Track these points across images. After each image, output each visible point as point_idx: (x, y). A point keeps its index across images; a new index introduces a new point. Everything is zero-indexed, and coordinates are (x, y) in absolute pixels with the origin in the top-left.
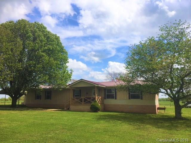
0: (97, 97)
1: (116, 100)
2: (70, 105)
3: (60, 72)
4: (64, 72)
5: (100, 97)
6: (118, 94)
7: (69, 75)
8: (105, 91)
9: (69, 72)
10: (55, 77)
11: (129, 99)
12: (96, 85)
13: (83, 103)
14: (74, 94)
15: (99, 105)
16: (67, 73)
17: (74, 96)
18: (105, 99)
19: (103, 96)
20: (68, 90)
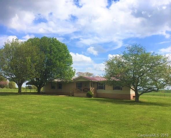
0: (91, 88)
1: (104, 90)
2: (74, 93)
3: (67, 71)
4: (70, 71)
5: (94, 88)
6: (106, 86)
7: (73, 73)
8: (98, 84)
9: (73, 71)
10: (64, 74)
11: (113, 89)
12: (90, 80)
13: (82, 92)
14: (77, 86)
15: (93, 93)
16: (72, 71)
17: (77, 87)
18: (98, 89)
19: (96, 87)
20: (73, 82)
